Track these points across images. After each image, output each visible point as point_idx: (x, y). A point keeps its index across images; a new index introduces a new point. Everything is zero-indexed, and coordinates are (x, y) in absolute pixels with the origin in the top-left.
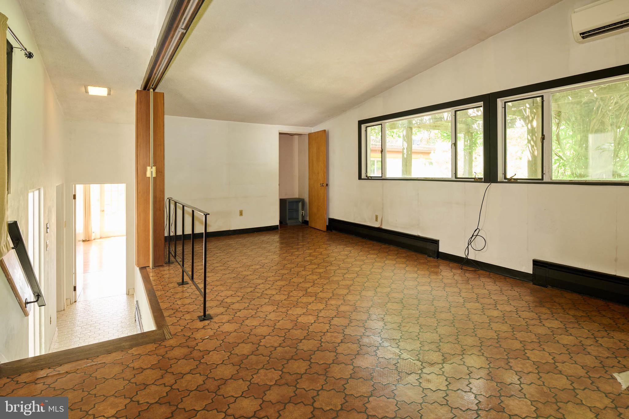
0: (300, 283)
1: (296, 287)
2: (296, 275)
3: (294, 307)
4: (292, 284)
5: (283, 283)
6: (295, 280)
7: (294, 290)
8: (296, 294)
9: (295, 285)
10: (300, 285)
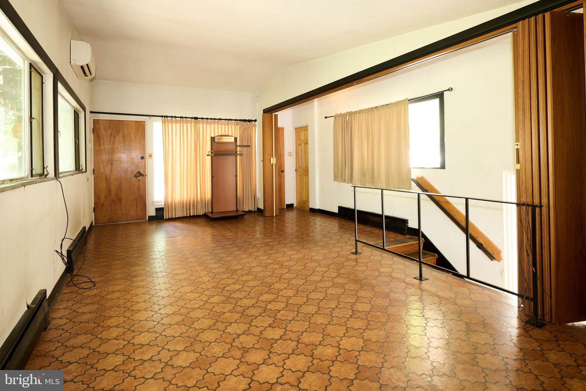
0: (294, 278)
1: (299, 274)
2: (300, 289)
3: (300, 259)
4: (304, 277)
5: (313, 278)
6: (301, 282)
7: (300, 270)
8: (299, 268)
9: (300, 276)
10: (295, 275)
